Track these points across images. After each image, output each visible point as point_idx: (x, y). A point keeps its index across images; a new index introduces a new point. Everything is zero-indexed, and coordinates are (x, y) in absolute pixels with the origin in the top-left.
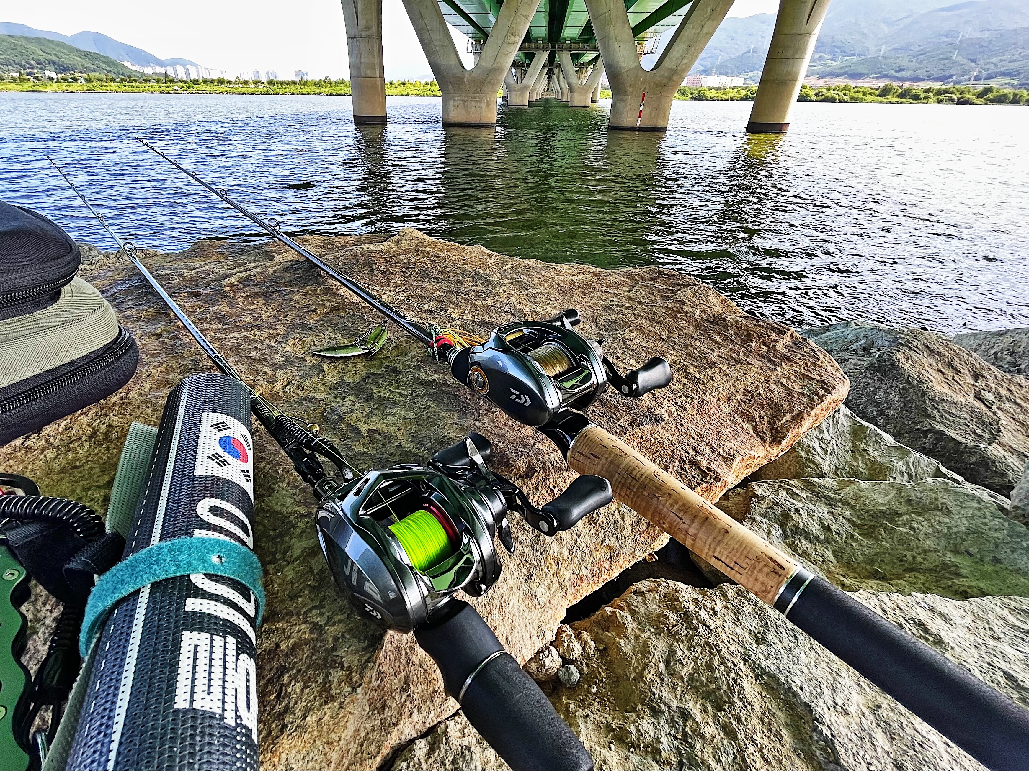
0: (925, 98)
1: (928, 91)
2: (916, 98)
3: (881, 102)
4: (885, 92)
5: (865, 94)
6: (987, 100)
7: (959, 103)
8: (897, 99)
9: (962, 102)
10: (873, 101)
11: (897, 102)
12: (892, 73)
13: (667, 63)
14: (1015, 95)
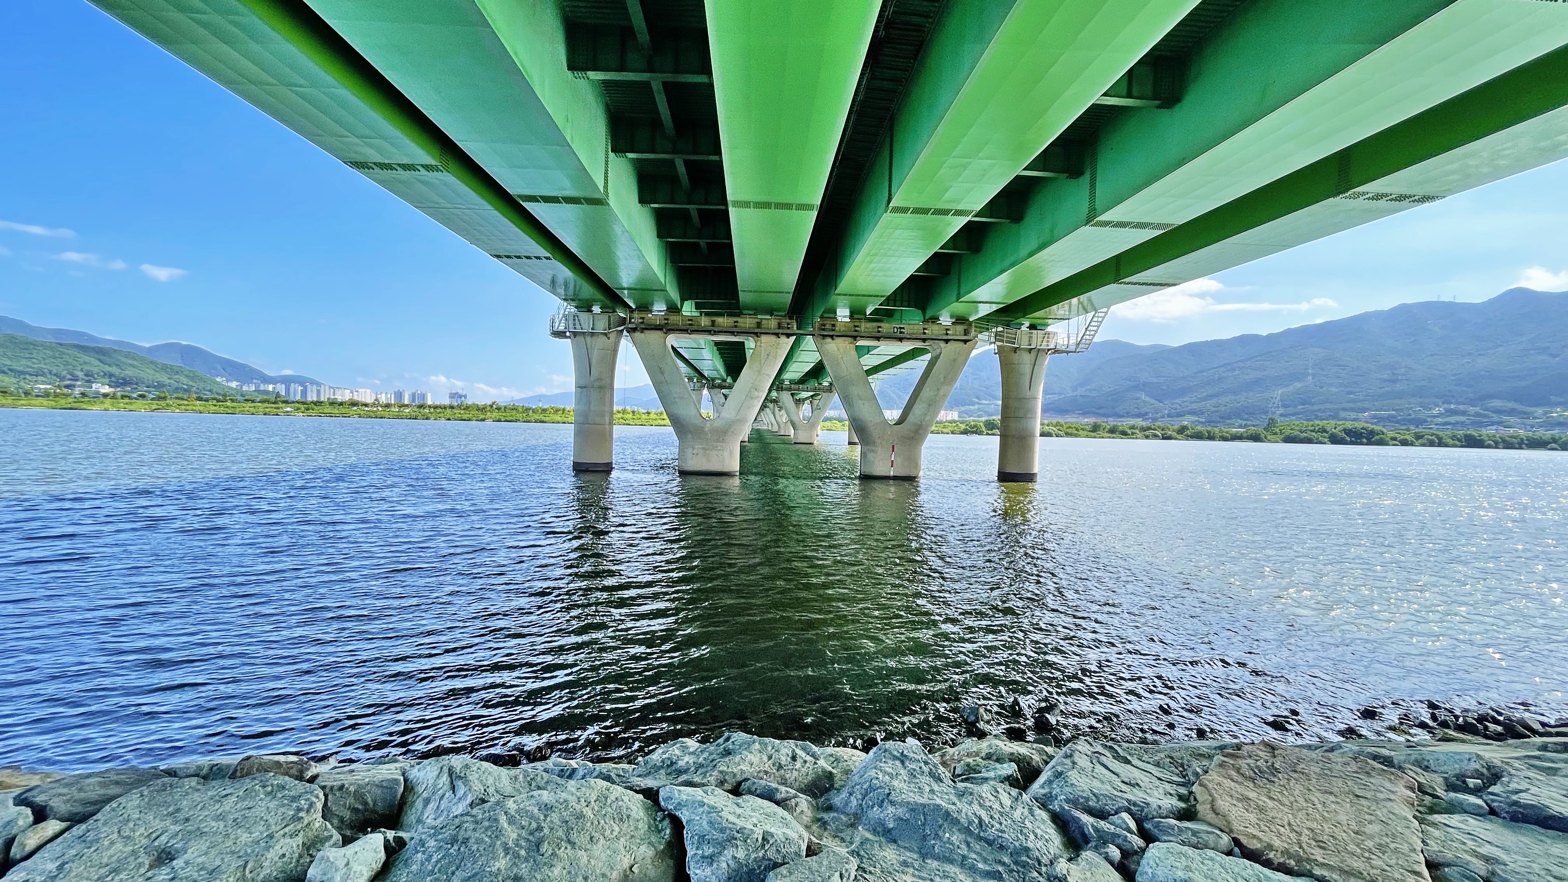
0: (1133, 434)
1: (1133, 427)
2: (1124, 434)
3: (1095, 437)
4: (1095, 428)
5: (1077, 430)
6: (1187, 436)
7: (1164, 438)
8: (1109, 435)
9: (1166, 437)
10: (1087, 436)
11: (1109, 437)
12: (1094, 410)
13: (911, 418)
14: (1209, 432)
